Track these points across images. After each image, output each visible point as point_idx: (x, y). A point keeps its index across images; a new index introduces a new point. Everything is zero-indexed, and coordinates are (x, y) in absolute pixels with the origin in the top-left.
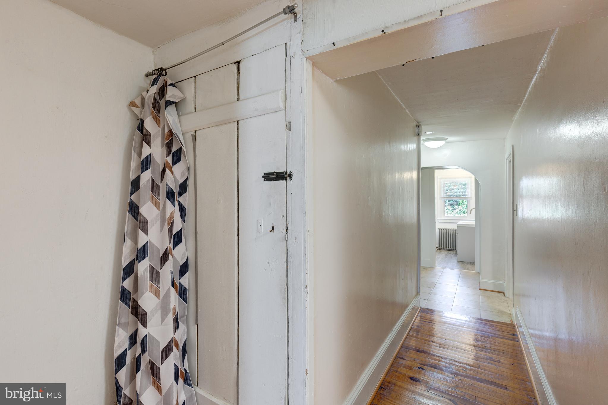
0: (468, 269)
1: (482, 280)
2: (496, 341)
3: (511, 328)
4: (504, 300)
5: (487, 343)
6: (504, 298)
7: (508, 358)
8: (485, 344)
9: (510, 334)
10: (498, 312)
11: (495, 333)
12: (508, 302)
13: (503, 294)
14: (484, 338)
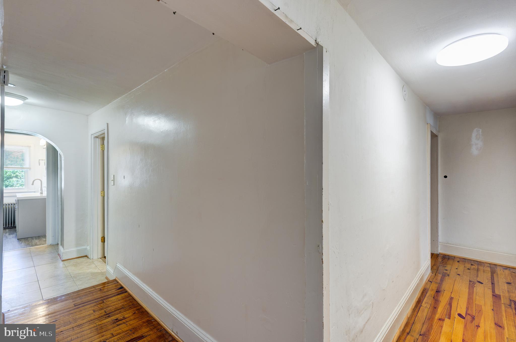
0: (36, 245)
1: (65, 251)
2: (111, 301)
3: (115, 284)
4: (90, 262)
5: (105, 308)
6: (89, 260)
7: (128, 310)
8: (105, 310)
9: (117, 289)
10: (91, 276)
11: (106, 295)
12: (94, 263)
13: (86, 258)
14: (100, 305)
